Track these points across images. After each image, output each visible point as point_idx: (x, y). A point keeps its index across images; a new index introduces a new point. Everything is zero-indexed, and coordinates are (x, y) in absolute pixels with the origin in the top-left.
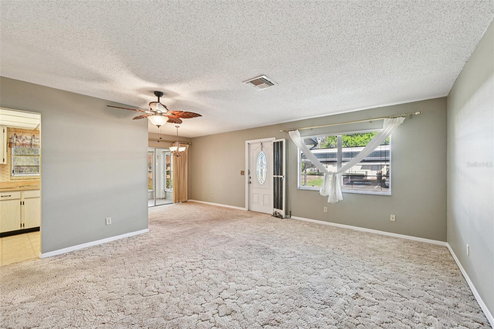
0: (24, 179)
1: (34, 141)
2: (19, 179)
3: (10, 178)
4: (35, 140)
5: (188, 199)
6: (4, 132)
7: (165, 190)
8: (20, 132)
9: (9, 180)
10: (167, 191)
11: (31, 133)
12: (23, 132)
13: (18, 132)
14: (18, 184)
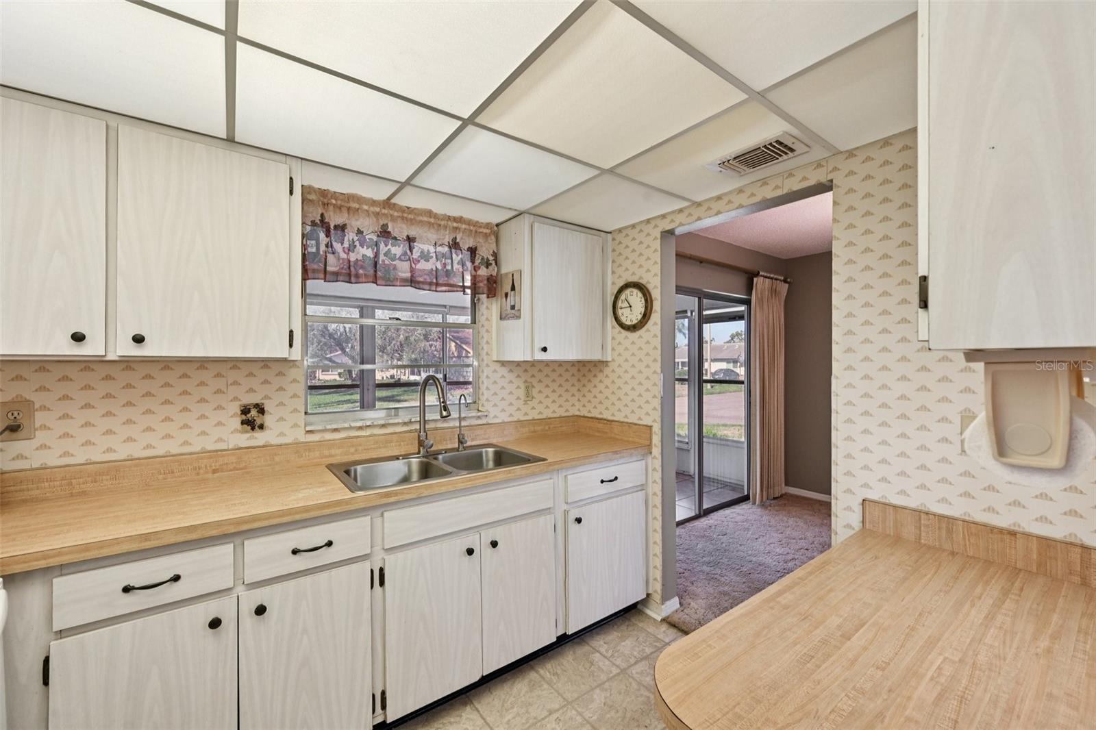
0: (351, 428)
1: (385, 255)
2: (336, 430)
3: (306, 425)
4: (389, 246)
6: (291, 193)
8: (340, 207)
9: (302, 437)
11: (377, 214)
12: (349, 209)
13: (335, 206)
14: (333, 452)
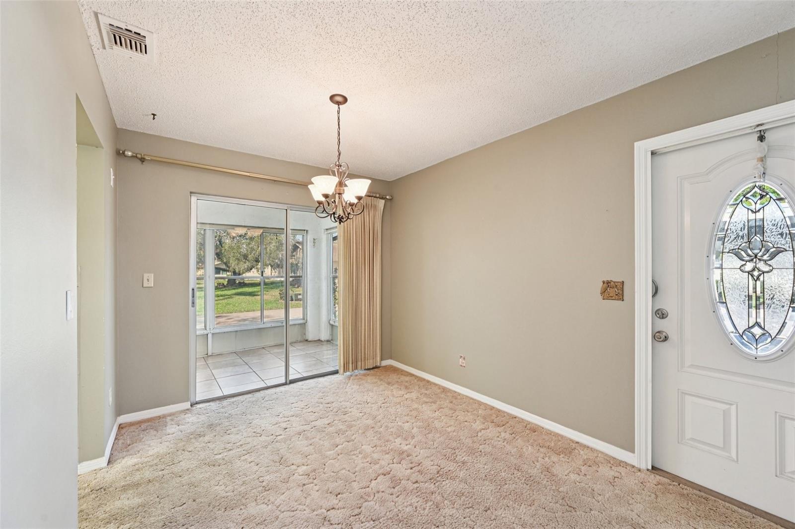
5: (382, 359)
7: (332, 322)
10: (334, 324)
